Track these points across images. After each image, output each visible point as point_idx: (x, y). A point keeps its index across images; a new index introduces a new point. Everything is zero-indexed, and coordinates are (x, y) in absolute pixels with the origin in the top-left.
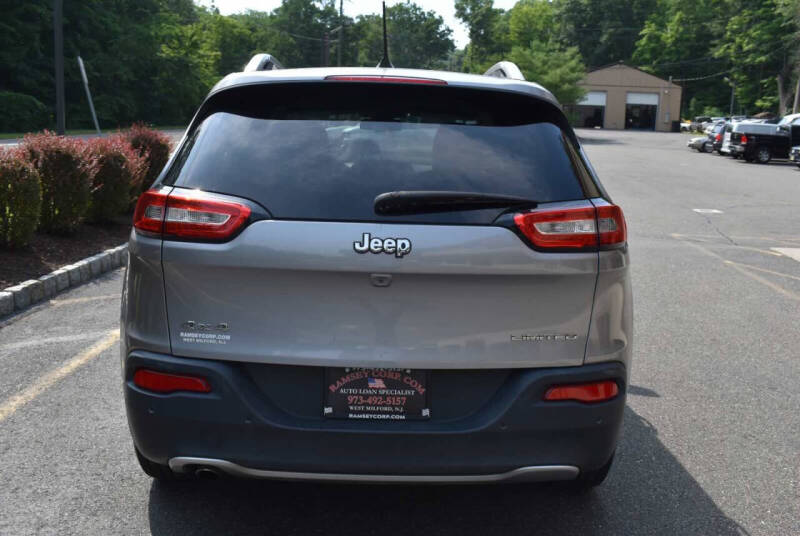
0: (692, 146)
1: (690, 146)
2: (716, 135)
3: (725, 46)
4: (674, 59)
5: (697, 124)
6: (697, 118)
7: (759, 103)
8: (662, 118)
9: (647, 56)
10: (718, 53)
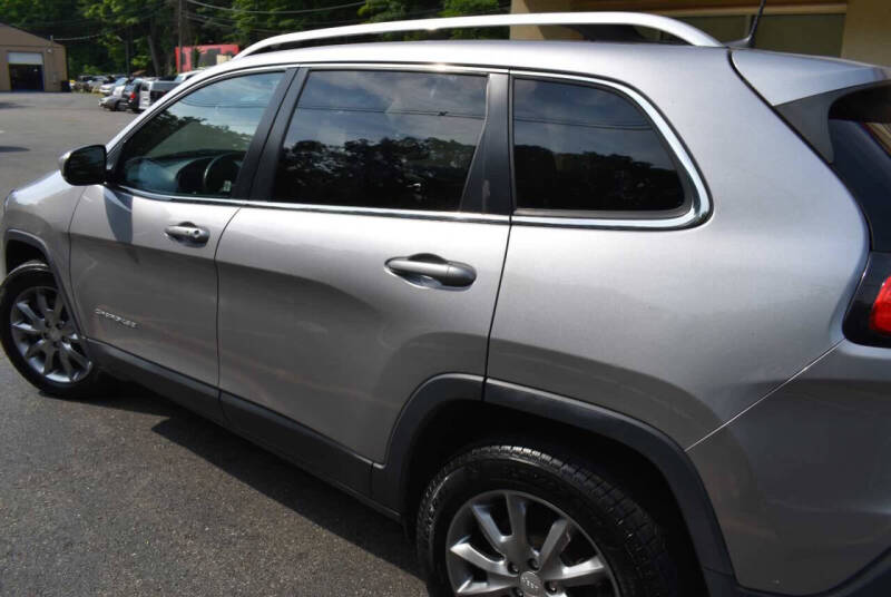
0: (105, 106)
1: (102, 105)
2: (130, 93)
3: (94, 6)
4: (44, 17)
5: (82, 84)
6: (82, 77)
7: (135, 62)
8: (50, 78)
9: (14, 13)
10: (88, 13)
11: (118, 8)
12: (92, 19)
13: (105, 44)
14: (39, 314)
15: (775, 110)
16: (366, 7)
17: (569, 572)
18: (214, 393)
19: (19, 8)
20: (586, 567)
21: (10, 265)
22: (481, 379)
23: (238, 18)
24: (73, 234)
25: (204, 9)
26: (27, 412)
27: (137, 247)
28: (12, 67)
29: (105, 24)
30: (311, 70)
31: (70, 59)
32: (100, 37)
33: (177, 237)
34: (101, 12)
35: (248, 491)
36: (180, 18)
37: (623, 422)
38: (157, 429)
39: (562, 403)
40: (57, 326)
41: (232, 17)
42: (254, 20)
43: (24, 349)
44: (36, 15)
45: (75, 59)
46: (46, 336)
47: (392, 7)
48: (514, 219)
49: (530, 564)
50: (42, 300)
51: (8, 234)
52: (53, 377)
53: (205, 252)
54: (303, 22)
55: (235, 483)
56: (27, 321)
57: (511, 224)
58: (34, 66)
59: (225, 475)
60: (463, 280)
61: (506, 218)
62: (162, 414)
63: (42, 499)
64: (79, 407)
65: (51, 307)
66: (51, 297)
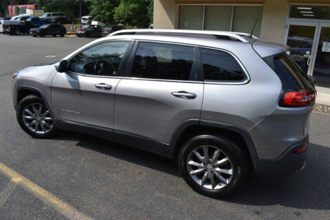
14: (33, 113)
15: (263, 58)
17: (219, 162)
20: (224, 160)
22: (199, 120)
24: (53, 87)
30: (139, 42)
33: (99, 87)
40: (40, 116)
43: (27, 125)
46: (35, 119)
48: (205, 82)
49: (209, 162)
50: (34, 108)
52: (38, 132)
53: (111, 92)
56: (28, 115)
57: (204, 84)
60: (193, 97)
65: (38, 110)
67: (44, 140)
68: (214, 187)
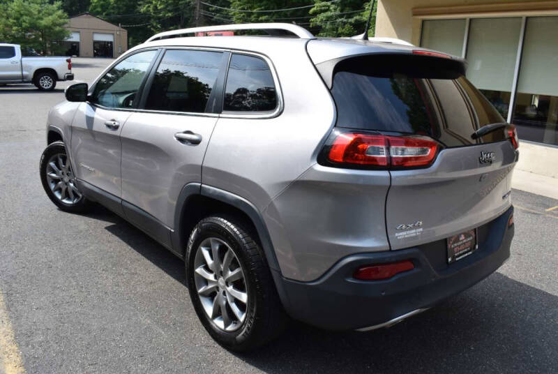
3: (147, 5)
4: (116, 12)
9: (99, 9)
10: (143, 9)
11: (162, 6)
12: (145, 13)
13: (152, 29)
14: (59, 168)
15: (315, 66)
16: (315, 9)
18: (120, 201)
19: (102, 6)
20: (236, 272)
21: (49, 142)
22: (200, 184)
23: (234, 14)
24: (74, 127)
25: (213, 9)
26: (50, 216)
27: (95, 131)
28: (95, 42)
29: (153, 17)
30: (167, 49)
31: (131, 39)
32: (150, 25)
33: (109, 126)
34: (151, 9)
35: (140, 257)
36: (197, 15)
37: (242, 201)
38: (108, 228)
39: (221, 193)
40: (67, 174)
41: (230, 14)
42: (244, 16)
43: (52, 186)
44: (112, 11)
45: (134, 38)
46: (62, 180)
47: (331, 8)
48: (221, 115)
49: (222, 274)
50: (61, 161)
51: (49, 127)
52: (65, 201)
53: (117, 133)
54: (274, 18)
55: (135, 253)
56: (54, 172)
57: (219, 117)
58: (108, 42)
59: (132, 249)
60: (197, 142)
61: (217, 115)
62: (112, 222)
63: (45, 250)
64: (75, 217)
65: (64, 164)
66: (65, 159)
67: (69, 215)
68: (226, 325)
